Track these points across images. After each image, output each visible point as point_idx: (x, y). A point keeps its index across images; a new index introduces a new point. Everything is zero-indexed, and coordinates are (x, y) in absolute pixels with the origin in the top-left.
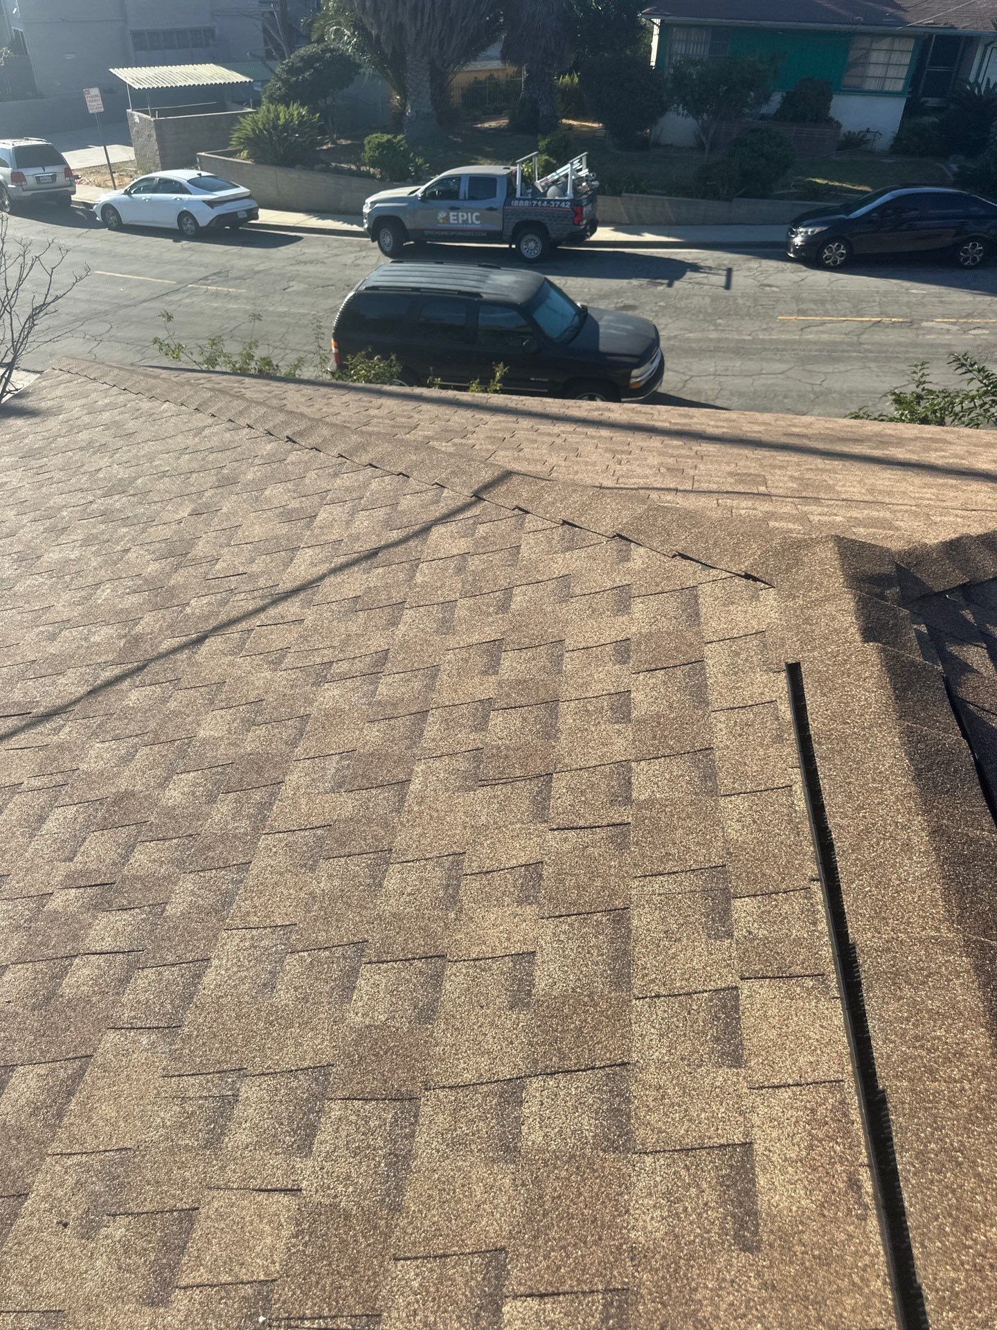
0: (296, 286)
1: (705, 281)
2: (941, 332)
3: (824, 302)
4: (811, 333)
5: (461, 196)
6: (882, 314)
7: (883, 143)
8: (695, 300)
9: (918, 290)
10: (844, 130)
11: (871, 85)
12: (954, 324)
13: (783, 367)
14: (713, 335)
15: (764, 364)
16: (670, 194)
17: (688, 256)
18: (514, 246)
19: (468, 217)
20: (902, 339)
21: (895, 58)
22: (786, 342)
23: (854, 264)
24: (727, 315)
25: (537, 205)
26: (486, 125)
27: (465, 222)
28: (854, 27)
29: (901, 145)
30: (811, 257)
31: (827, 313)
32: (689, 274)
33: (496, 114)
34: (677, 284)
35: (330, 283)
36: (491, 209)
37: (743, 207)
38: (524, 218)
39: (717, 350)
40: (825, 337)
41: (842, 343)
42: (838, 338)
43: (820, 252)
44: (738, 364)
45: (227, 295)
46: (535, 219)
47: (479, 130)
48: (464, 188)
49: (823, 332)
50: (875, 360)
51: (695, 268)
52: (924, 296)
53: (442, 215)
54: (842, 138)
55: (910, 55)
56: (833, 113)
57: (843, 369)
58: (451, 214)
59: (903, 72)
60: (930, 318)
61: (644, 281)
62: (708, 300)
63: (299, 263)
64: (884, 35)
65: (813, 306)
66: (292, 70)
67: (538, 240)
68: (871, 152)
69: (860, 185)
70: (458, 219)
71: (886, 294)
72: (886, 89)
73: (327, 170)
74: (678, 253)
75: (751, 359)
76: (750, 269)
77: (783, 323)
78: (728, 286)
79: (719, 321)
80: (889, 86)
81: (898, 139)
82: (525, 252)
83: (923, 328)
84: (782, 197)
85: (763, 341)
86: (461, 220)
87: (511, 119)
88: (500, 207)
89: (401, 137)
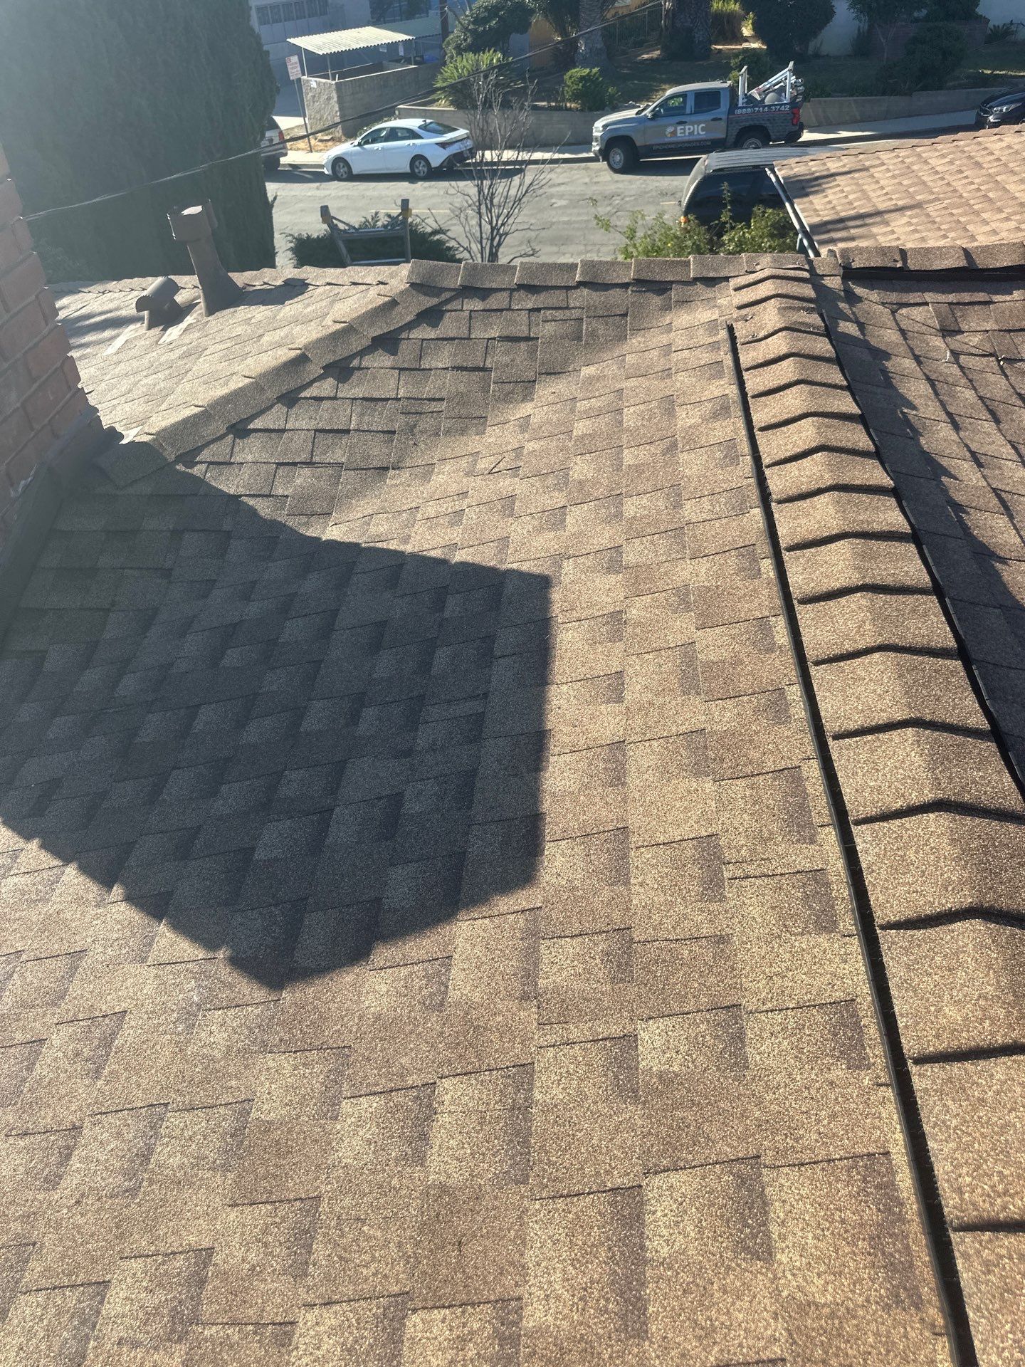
0: (560, 203)
5: (688, 111)
25: (759, 111)
26: (644, 57)
27: (692, 133)
36: (715, 119)
38: (747, 124)
46: (757, 123)
47: (642, 61)
48: (691, 103)
53: (670, 129)
54: (989, 32)
56: (980, 10)
63: (542, 186)
67: (758, 142)
68: (1015, 43)
84: (954, 88)
86: (687, 131)
87: (664, 49)
88: (724, 117)
89: (596, 70)
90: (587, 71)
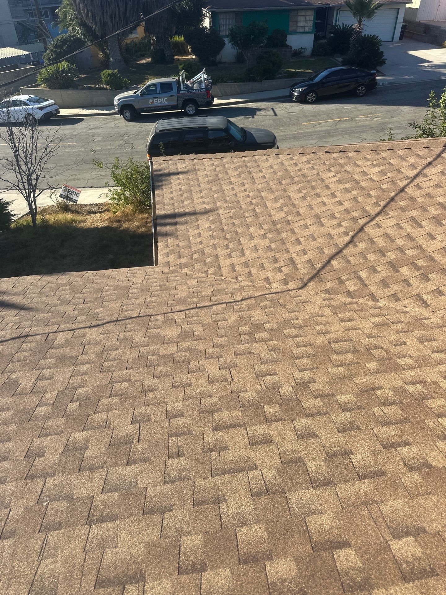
0: (98, 139)
1: (266, 114)
2: (364, 121)
3: (316, 116)
4: (318, 128)
5: (158, 92)
6: (339, 117)
7: (308, 52)
8: (267, 121)
9: (347, 107)
10: (293, 49)
11: (300, 30)
12: (367, 117)
13: (314, 141)
14: (282, 134)
15: (307, 142)
16: (236, 82)
17: (252, 106)
18: (183, 110)
19: (162, 100)
20: (351, 125)
21: (308, 18)
22: (310, 132)
23: (319, 100)
24: (282, 126)
25: (191, 92)
26: (142, 62)
27: (161, 102)
28: (291, 7)
29: (315, 52)
30: (303, 100)
31: (319, 120)
32: (258, 113)
33: (143, 57)
34: (255, 116)
35: (111, 135)
36: (171, 96)
37: (267, 84)
38: (187, 98)
39: (286, 139)
40: (323, 128)
41: (331, 130)
42: (329, 128)
43: (306, 97)
44: (297, 143)
45: (69, 146)
46: (191, 97)
47: (139, 64)
48: (159, 88)
49: (322, 127)
50: (346, 134)
51: (259, 110)
52: (351, 109)
53: (151, 101)
54: (293, 52)
55: (313, 16)
56: (288, 43)
57: (336, 139)
58: (155, 100)
59: (311, 24)
60: (357, 116)
61: (242, 117)
62: (272, 121)
63: (91, 129)
64: (303, 9)
65: (312, 118)
66: (56, 47)
67: (193, 106)
68: (304, 57)
69: (307, 69)
70: (158, 102)
71: (336, 110)
72: (306, 31)
73: (84, 89)
74: (248, 105)
75: (301, 140)
76: (280, 107)
77: (306, 126)
78: (276, 115)
79: (281, 128)
80: (307, 29)
81: (314, 50)
82: (188, 112)
83: (357, 120)
84: (280, 78)
85: (301, 133)
86: (159, 101)
87: (153, 58)
88: (175, 94)
89: (116, 71)
90: (111, 71)
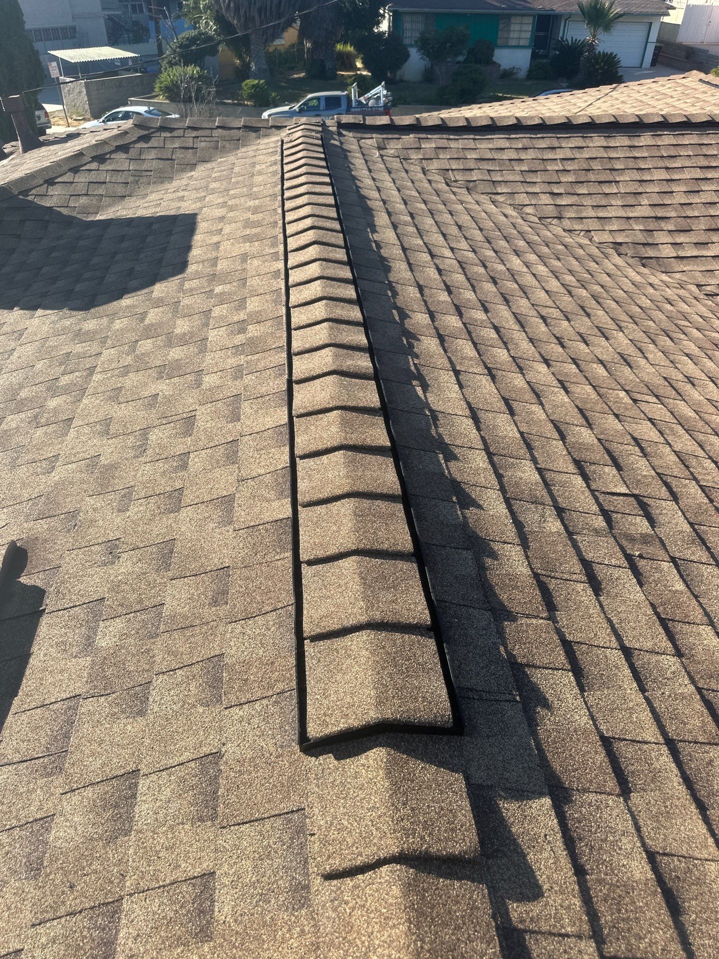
5: (322, 108)
7: (522, 74)
10: (502, 68)
11: (513, 43)
21: (525, 28)
26: (295, 76)
28: (503, 11)
29: (532, 74)
47: (293, 79)
48: (323, 104)
54: (501, 72)
55: (531, 25)
56: (494, 59)
64: (518, 15)
68: (517, 79)
72: (520, 44)
73: (216, 105)
81: (530, 71)
87: (308, 72)
89: (262, 81)
90: (256, 81)
